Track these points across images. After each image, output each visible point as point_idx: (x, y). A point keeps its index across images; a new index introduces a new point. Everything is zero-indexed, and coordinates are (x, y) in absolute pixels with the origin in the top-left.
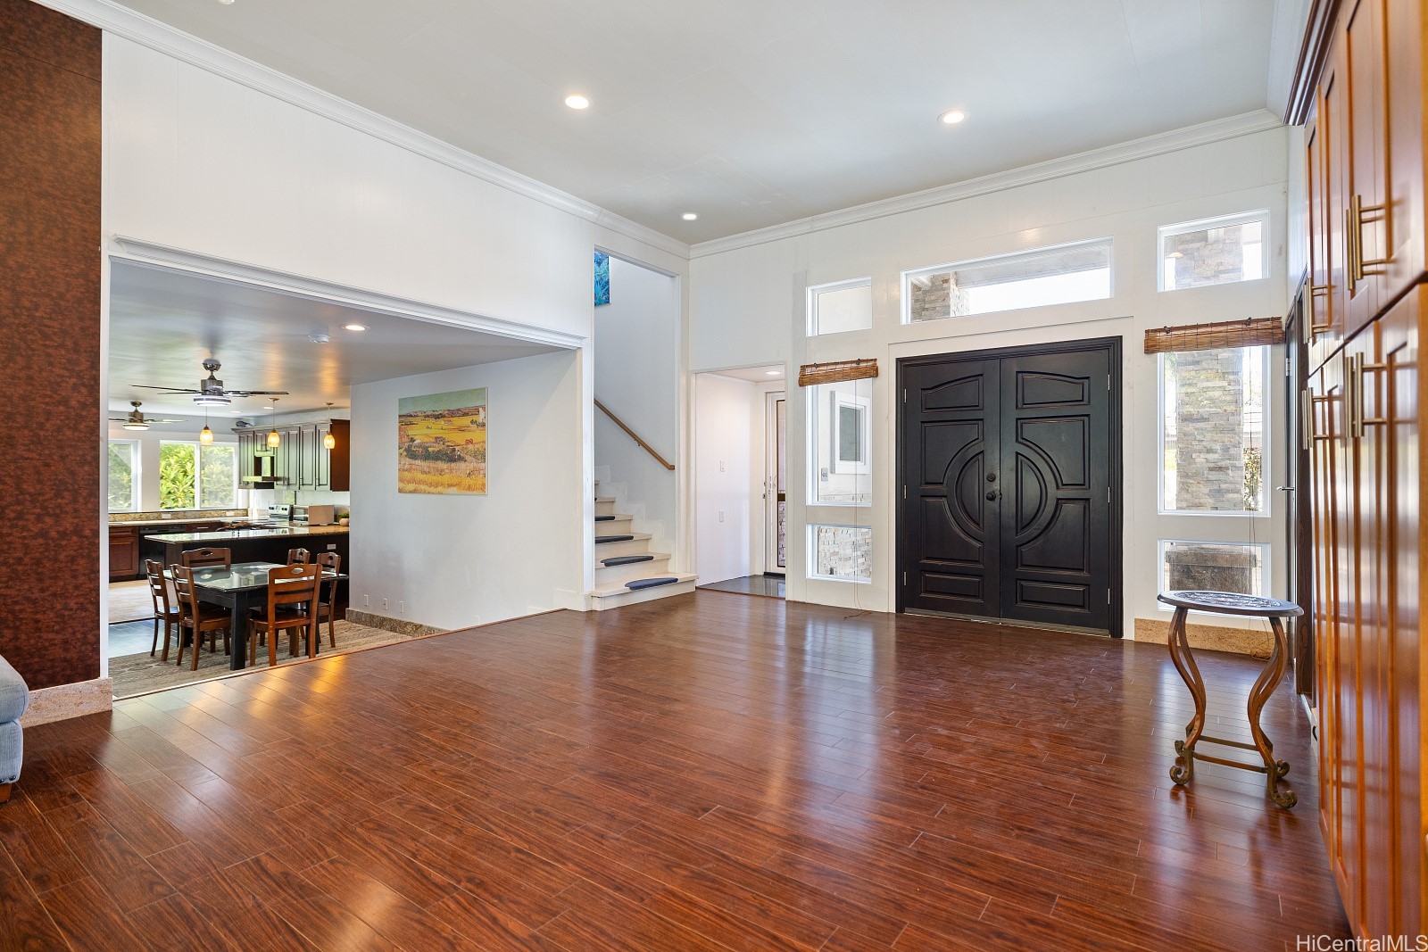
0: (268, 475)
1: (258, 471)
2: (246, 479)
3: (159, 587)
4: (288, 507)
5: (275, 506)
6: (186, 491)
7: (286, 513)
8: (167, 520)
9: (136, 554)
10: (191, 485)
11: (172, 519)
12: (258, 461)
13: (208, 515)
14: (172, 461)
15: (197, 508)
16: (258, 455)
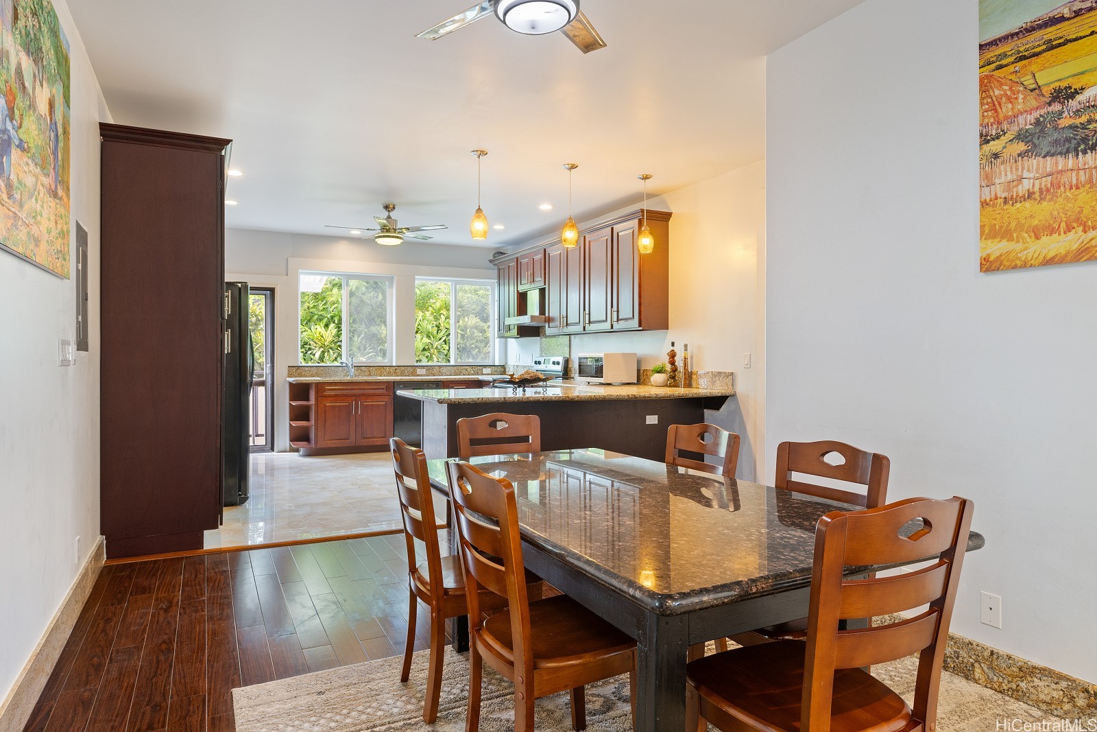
0: (536, 313)
1: (522, 309)
2: (509, 321)
3: (417, 514)
4: (560, 359)
5: (542, 360)
6: (439, 347)
7: (559, 368)
8: (422, 375)
9: (390, 417)
10: (445, 341)
11: (427, 376)
12: (522, 297)
13: (464, 372)
14: (428, 314)
15: (452, 363)
16: (522, 289)
